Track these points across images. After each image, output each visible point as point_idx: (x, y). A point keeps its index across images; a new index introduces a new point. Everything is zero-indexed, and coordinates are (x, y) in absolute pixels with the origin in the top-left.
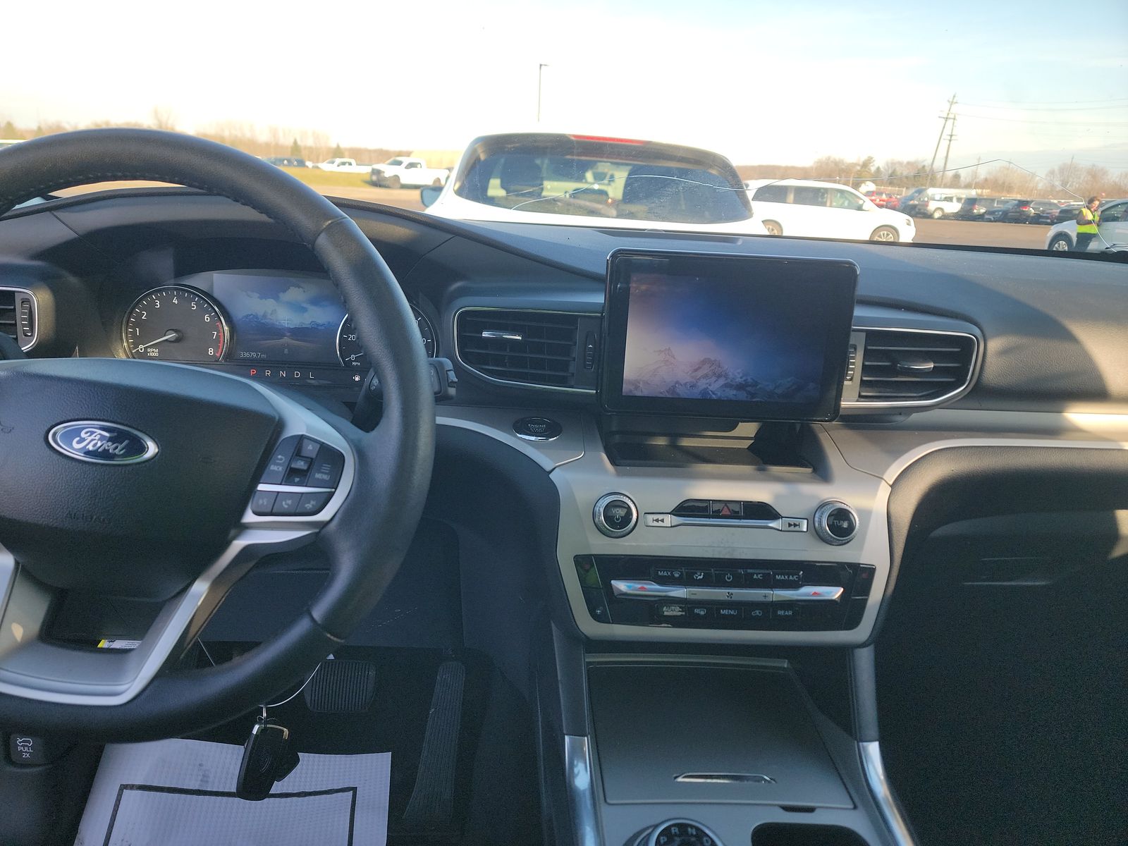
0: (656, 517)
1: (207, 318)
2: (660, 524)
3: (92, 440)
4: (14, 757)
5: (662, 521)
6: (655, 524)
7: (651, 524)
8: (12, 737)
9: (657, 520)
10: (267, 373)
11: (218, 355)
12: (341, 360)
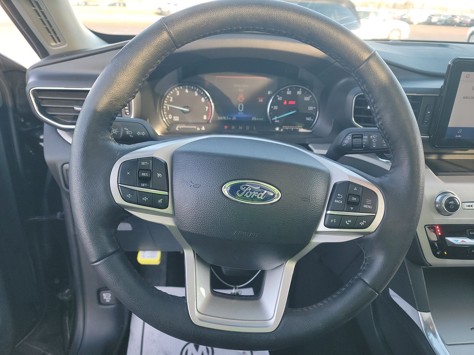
0: (468, 204)
1: (203, 100)
2: (471, 208)
3: (247, 191)
4: (102, 302)
5: (472, 206)
6: (468, 208)
7: (466, 208)
8: (101, 293)
9: (469, 206)
10: (233, 127)
11: (209, 119)
12: (270, 119)
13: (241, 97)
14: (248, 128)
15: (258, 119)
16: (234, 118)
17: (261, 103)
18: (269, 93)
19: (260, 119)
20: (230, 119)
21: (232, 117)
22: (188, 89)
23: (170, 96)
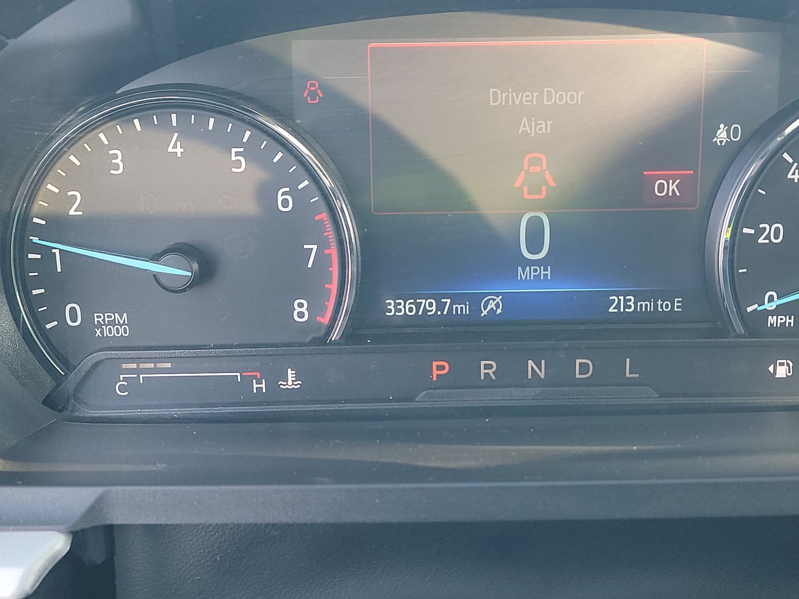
10: (488, 368)
11: (326, 320)
12: (732, 310)
13: (534, 169)
14: (584, 368)
15: (646, 305)
16: (493, 305)
17: (669, 200)
18: (722, 135)
19: (664, 306)
20: (463, 309)
21: (475, 301)
22: (185, 132)
23: (64, 186)
